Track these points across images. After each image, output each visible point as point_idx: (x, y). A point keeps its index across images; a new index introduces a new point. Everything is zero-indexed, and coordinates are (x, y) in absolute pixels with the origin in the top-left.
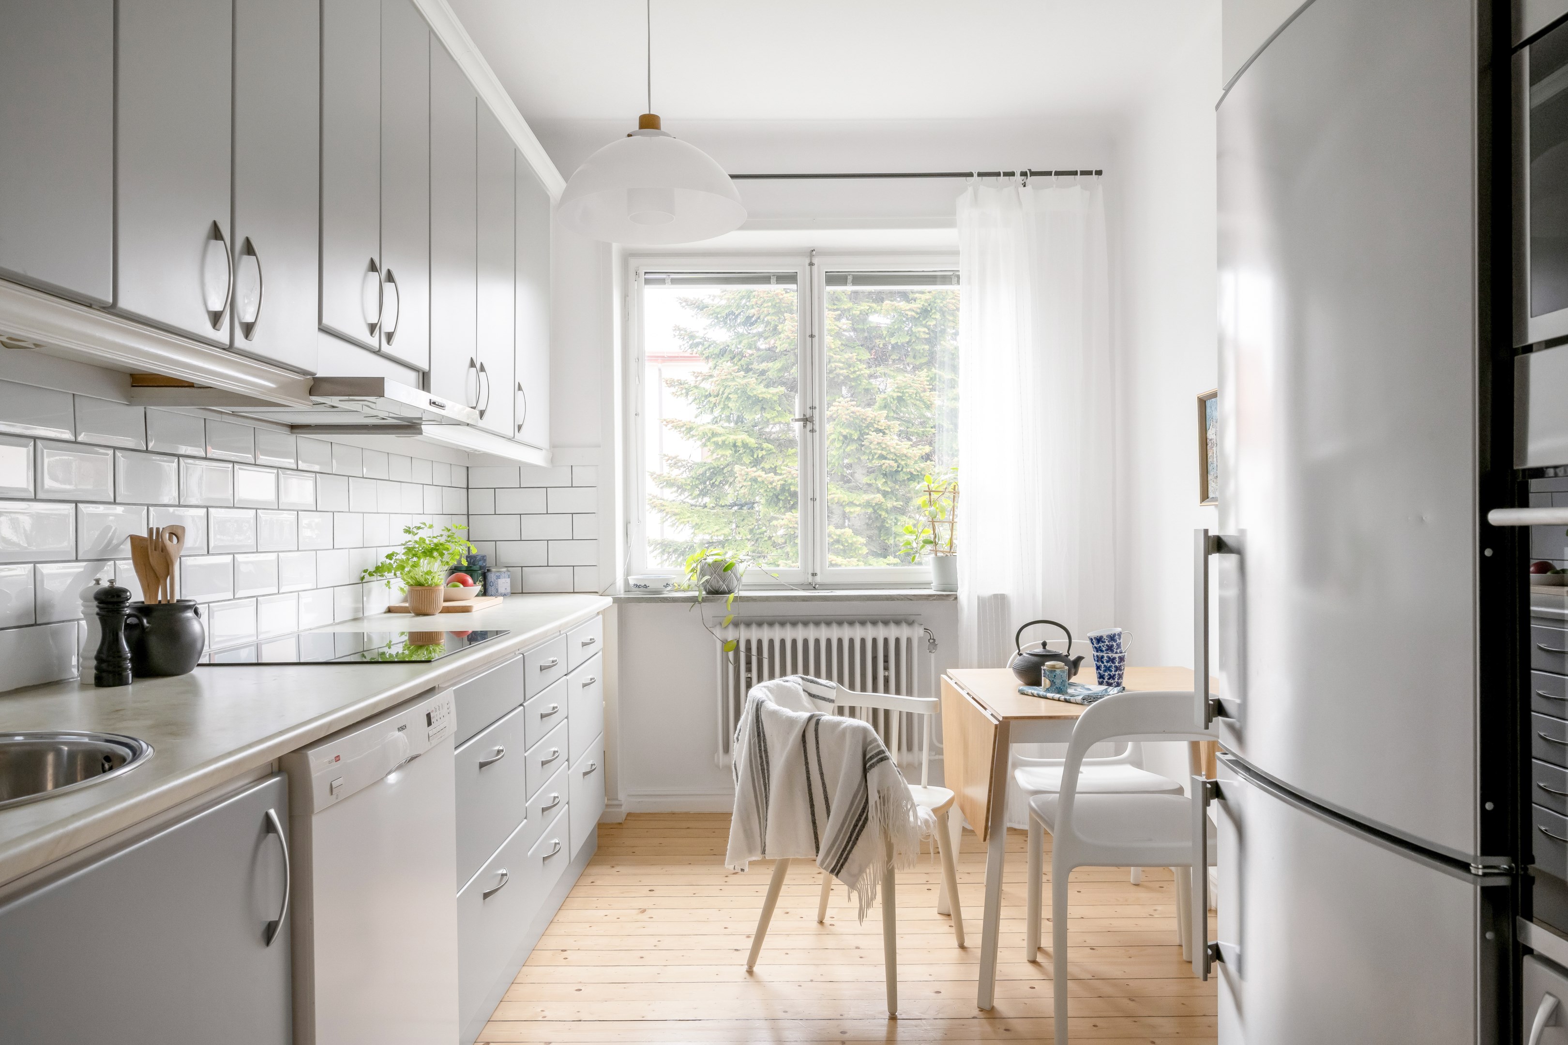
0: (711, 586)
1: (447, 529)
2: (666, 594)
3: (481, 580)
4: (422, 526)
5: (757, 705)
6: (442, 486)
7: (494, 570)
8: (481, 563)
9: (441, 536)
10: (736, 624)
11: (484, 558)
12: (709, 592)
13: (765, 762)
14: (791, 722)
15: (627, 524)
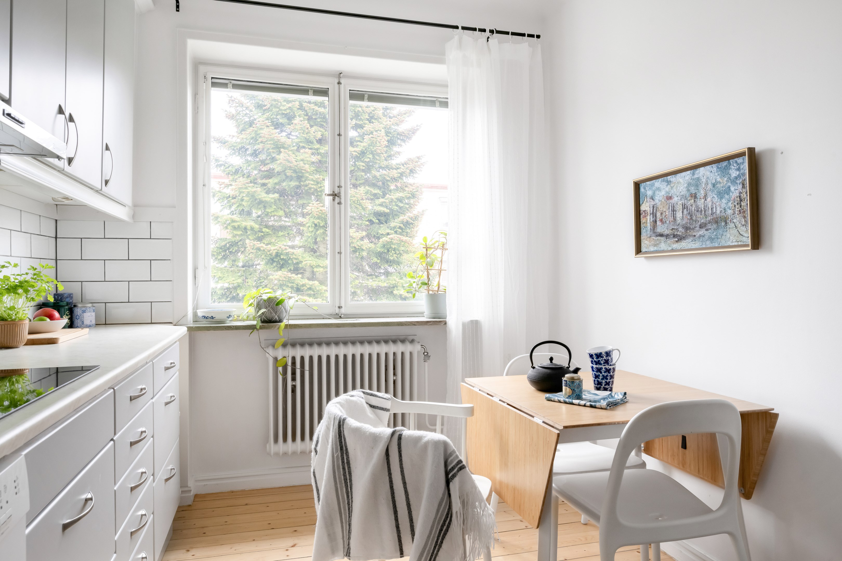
0: (266, 317)
1: (33, 268)
2: (228, 323)
3: (68, 314)
4: (7, 265)
5: (340, 422)
6: (31, 234)
7: (80, 305)
8: (68, 300)
9: (27, 274)
10: (284, 345)
11: (70, 296)
12: (263, 322)
13: (347, 473)
14: (375, 438)
15: (195, 270)
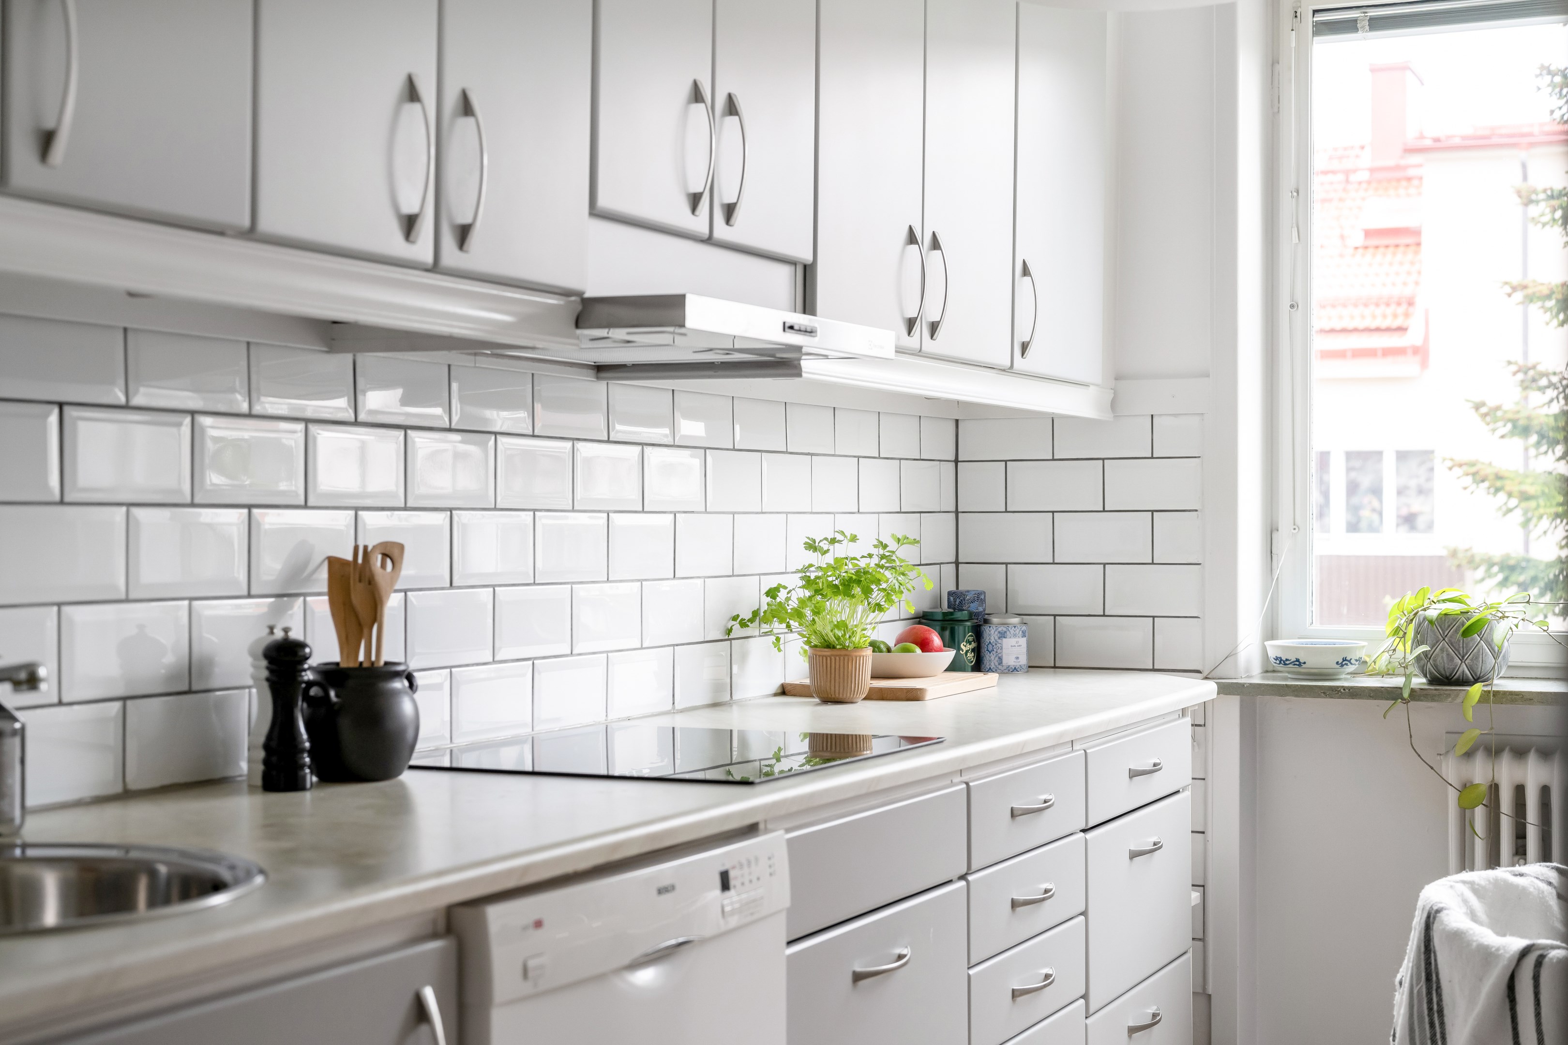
0: (1436, 667)
1: (882, 543)
2: (1346, 679)
3: (971, 639)
4: (839, 537)
5: (1428, 917)
6: (900, 459)
7: (995, 620)
8: (974, 607)
9: (870, 556)
10: (1494, 751)
11: (979, 597)
12: (1434, 681)
14: (1487, 955)
15: (1271, 531)
